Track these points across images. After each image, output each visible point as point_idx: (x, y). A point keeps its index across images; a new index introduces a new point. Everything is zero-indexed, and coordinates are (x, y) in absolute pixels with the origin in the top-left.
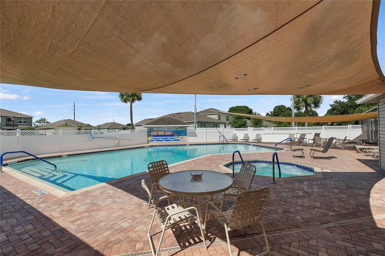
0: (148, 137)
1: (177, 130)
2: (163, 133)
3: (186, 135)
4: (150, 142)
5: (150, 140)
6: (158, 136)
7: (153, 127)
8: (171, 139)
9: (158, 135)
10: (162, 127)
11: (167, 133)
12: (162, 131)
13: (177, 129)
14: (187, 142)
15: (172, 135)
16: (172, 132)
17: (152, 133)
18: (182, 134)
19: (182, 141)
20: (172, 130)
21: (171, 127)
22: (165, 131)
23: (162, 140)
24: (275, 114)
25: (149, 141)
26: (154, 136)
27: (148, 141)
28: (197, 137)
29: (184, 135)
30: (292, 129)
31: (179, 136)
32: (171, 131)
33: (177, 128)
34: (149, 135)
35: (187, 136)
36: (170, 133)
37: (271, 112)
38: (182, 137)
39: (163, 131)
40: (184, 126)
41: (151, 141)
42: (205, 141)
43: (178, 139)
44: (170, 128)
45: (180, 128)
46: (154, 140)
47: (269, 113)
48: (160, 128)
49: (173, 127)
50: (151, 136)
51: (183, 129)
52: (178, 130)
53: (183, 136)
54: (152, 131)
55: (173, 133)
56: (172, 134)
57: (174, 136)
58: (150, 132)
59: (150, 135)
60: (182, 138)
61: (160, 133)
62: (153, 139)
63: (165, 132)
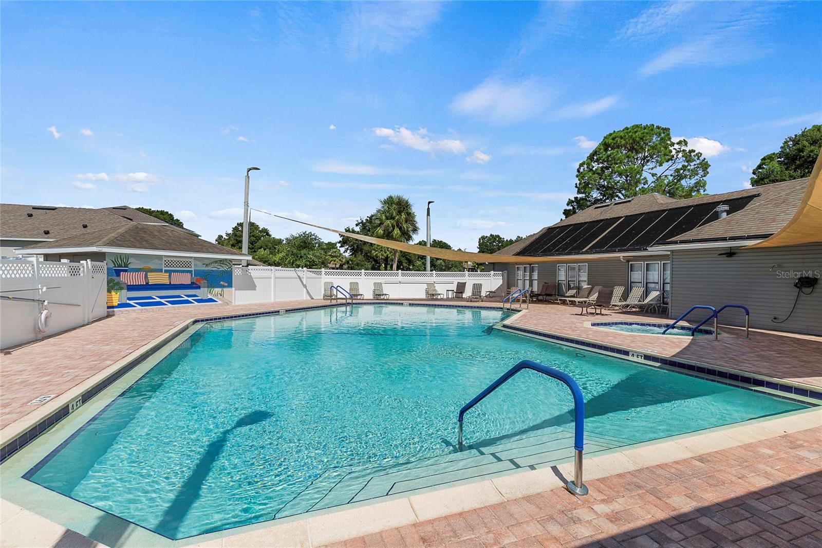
0: (109, 291)
1: (207, 269)
2: (163, 279)
3: (230, 286)
4: (115, 309)
5: (115, 304)
6: (147, 287)
7: (128, 256)
8: (190, 299)
9: (147, 284)
10: (159, 257)
11: (177, 279)
12: (161, 271)
13: (207, 265)
14: (233, 304)
15: (194, 286)
16: (192, 275)
17: (127, 278)
18: (221, 283)
19: (220, 302)
20: (193, 269)
21: (191, 257)
22: (170, 272)
23: (163, 301)
24: (238, 238)
25: (113, 307)
26: (131, 288)
27: (108, 307)
28: (255, 290)
29: (226, 284)
30: (425, 275)
31: (213, 287)
32: (190, 272)
33: (207, 262)
34: (112, 286)
35: (233, 289)
36: (186, 279)
37: (227, 235)
38: (219, 290)
39: (166, 271)
40: (226, 259)
41: (121, 306)
42: (272, 300)
43: (210, 297)
44: (186, 262)
45: (216, 262)
46: (131, 302)
47: (224, 236)
48: (156, 261)
49: (195, 258)
50: (121, 289)
51: (224, 268)
52: (209, 268)
53: (224, 287)
54: (126, 271)
55: (195, 278)
56: (193, 283)
57: (199, 288)
58: (118, 273)
59: (118, 283)
60: (221, 295)
61: (154, 278)
62: (129, 299)
63: (170, 276)
